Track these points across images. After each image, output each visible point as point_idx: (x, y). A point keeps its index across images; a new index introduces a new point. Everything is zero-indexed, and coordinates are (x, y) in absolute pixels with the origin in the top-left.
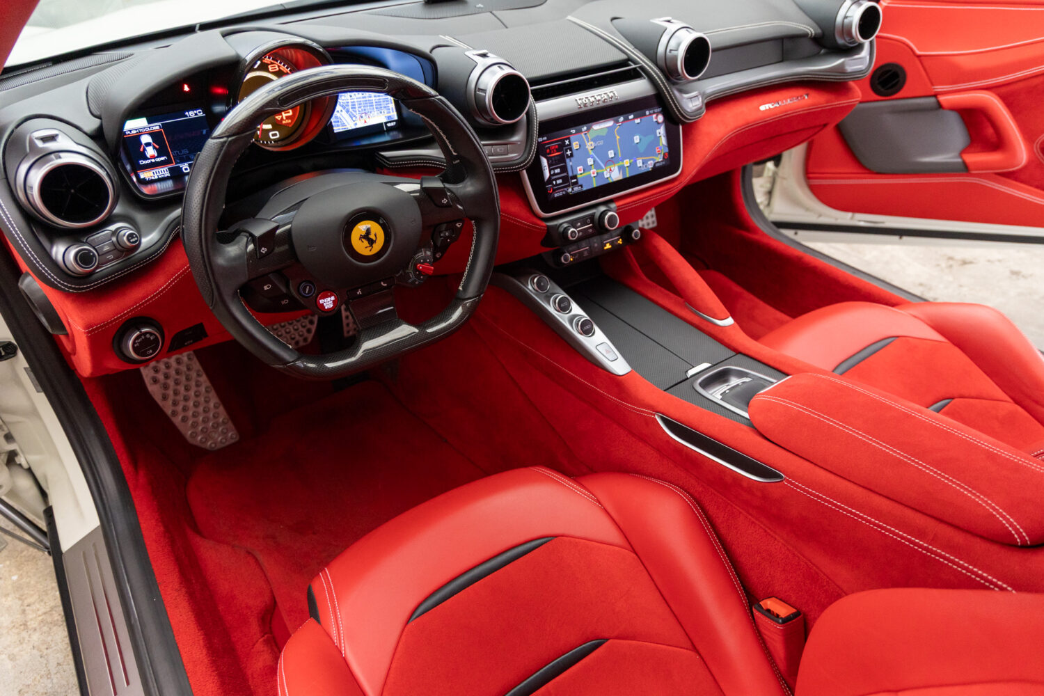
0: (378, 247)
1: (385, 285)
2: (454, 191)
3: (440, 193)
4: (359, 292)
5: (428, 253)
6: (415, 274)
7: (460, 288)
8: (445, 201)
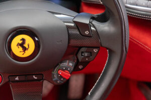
0: (28, 53)
1: (36, 78)
2: (97, 27)
3: (86, 27)
4: (17, 79)
5: (71, 64)
6: (57, 76)
7: (89, 94)
8: (87, 33)
